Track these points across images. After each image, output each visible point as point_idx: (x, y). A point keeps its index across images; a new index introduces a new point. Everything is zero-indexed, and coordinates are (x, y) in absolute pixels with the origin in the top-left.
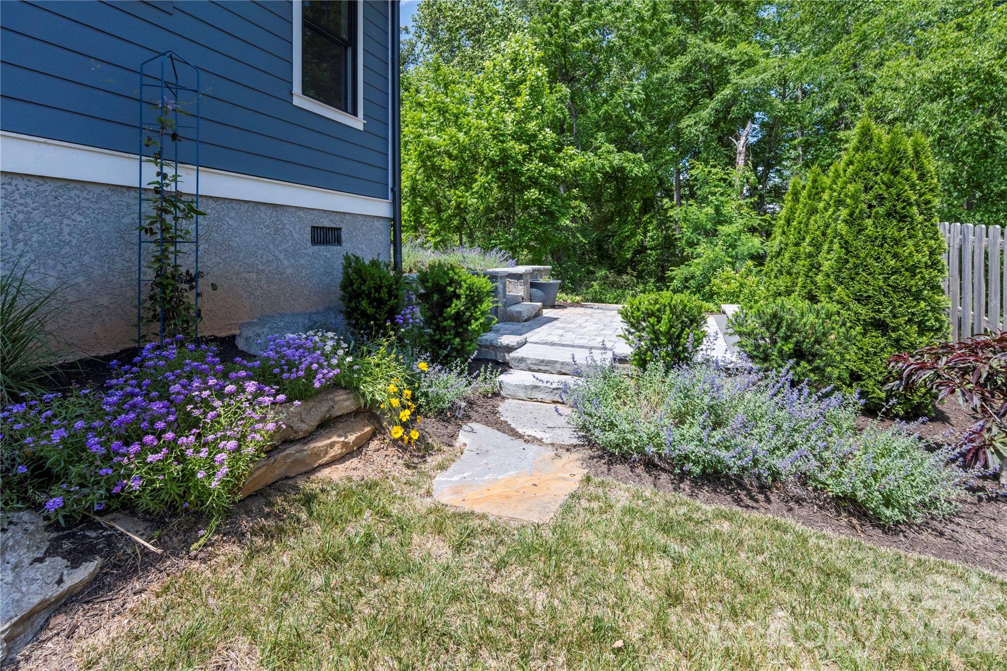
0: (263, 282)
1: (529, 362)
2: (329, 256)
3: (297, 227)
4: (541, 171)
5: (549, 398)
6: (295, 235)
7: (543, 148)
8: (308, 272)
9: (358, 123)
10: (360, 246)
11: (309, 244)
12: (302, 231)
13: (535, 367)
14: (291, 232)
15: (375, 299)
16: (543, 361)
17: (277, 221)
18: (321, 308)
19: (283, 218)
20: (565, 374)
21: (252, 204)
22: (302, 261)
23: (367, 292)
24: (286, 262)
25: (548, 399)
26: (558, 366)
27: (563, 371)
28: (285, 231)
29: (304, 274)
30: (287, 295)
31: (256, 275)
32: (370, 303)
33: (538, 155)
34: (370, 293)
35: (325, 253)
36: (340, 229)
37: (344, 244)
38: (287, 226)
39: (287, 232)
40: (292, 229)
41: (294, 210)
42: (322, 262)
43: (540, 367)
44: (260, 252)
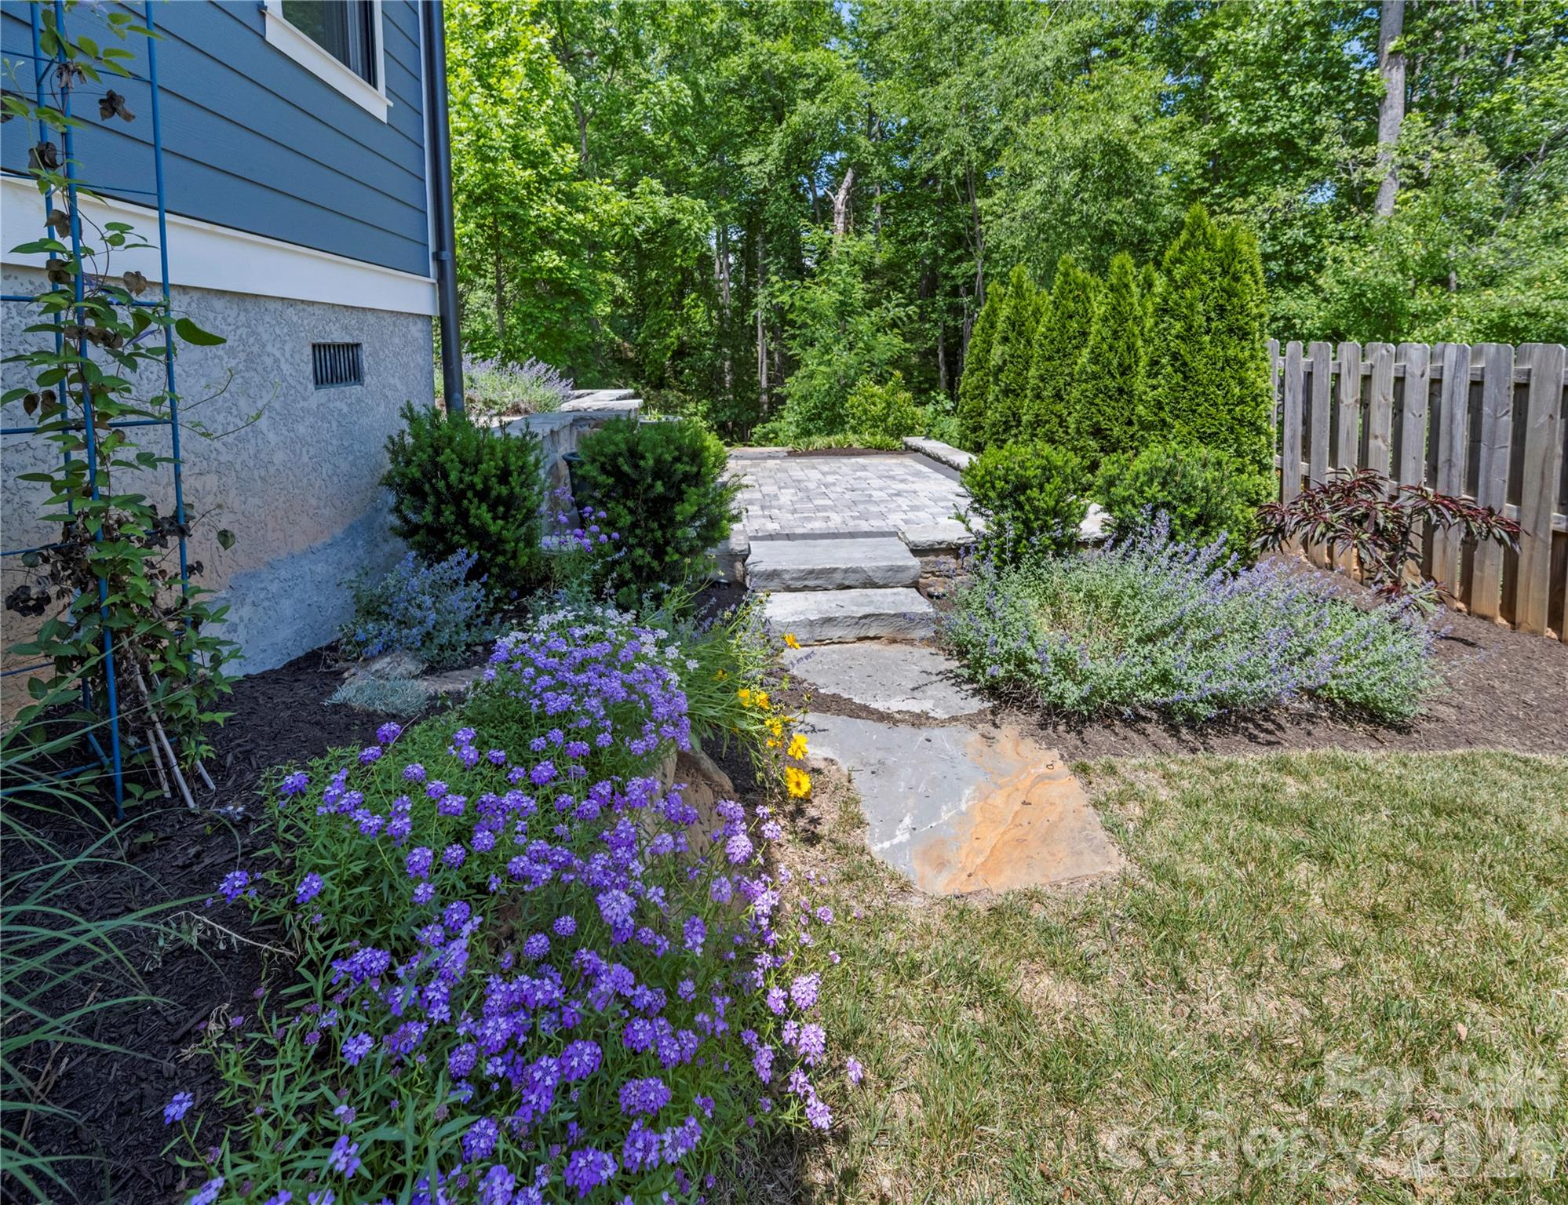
0: (233, 493)
1: (787, 576)
2: (345, 409)
3: (288, 347)
4: (559, 220)
5: (851, 634)
6: (284, 367)
7: (561, 178)
8: (312, 451)
9: (376, 103)
10: (392, 381)
11: (311, 386)
12: (297, 356)
13: (799, 584)
14: (277, 361)
15: (499, 500)
16: (811, 572)
17: (249, 335)
18: (338, 531)
19: (261, 329)
20: (849, 587)
21: (196, 295)
22: (301, 429)
23: (480, 487)
24: (271, 436)
25: (851, 637)
26: (838, 578)
27: (847, 583)
28: (265, 358)
29: (305, 459)
30: (280, 514)
31: (215, 477)
32: (492, 508)
33: (554, 190)
34: (487, 489)
35: (338, 404)
36: (358, 345)
37: (367, 379)
38: (269, 348)
39: (269, 361)
40: (278, 354)
41: (278, 305)
42: (334, 424)
43: (806, 583)
44: (220, 418)
